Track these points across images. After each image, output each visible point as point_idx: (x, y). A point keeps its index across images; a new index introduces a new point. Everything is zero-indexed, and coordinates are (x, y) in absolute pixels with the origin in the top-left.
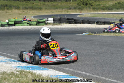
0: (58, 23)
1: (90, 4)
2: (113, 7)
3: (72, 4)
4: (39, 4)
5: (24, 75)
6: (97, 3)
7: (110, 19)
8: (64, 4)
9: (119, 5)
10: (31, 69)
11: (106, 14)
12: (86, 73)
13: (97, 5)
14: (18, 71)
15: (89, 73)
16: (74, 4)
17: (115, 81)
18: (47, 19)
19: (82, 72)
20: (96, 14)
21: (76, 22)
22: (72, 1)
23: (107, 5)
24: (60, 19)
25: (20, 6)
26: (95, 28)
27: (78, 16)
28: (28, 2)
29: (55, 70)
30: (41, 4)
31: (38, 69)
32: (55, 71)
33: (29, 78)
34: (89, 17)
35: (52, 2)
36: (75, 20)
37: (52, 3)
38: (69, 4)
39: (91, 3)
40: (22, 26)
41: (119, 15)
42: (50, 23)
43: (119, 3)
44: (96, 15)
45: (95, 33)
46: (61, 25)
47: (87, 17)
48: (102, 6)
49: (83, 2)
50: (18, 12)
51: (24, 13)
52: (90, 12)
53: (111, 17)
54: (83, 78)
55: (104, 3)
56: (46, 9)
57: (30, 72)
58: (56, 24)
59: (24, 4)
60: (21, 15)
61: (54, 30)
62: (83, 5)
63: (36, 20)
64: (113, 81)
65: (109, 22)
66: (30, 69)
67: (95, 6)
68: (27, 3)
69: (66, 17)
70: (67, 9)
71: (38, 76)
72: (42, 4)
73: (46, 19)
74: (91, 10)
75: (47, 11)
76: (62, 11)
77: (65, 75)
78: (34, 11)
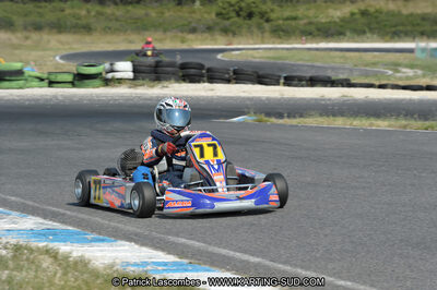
0: (150, 80)
1: (262, 15)
2: (341, 26)
3: (197, 16)
4: (84, 13)
5: (28, 259)
6: (288, 13)
7: (333, 69)
8: (171, 13)
9: (363, 20)
10: (52, 241)
11: (317, 49)
12: (246, 257)
13: (287, 19)
14: (6, 248)
15: (258, 257)
16: (206, 16)
17: (349, 283)
18: (112, 65)
19: (232, 253)
20: (283, 49)
21: (213, 76)
22: (198, 3)
23: (323, 21)
24: (158, 65)
25: (15, 18)
26: (279, 100)
27: (219, 56)
28: (43, 4)
29: (136, 242)
30: (89, 12)
31: (78, 241)
32: (136, 246)
33: (44, 270)
34: (258, 60)
35: (130, 8)
36: (209, 70)
37: (128, 11)
38: (187, 15)
39: (266, 13)
40: (21, 88)
41: (363, 54)
42: (120, 81)
43: (364, 13)
44: (285, 53)
45: (280, 116)
46: (160, 86)
47: (250, 59)
48: (305, 21)
49: (237, 8)
50: (10, 39)
51: (29, 42)
52: (263, 43)
53: (337, 60)
54: (237, 272)
55: (311, 13)
56: (107, 30)
57: (47, 252)
58: (143, 85)
59: (30, 12)
60: (17, 52)
61: (135, 106)
62: (236, 19)
63: (73, 67)
64: (342, 283)
65: (329, 78)
66: (47, 239)
67: (281, 22)
68: (40, 10)
69: (179, 60)
70: (182, 32)
71: (76, 263)
72: (93, 13)
73: (107, 66)
74: (267, 35)
75: (109, 38)
76: (165, 39)
77: (174, 264)
78: (64, 37)
